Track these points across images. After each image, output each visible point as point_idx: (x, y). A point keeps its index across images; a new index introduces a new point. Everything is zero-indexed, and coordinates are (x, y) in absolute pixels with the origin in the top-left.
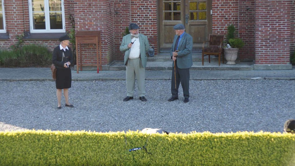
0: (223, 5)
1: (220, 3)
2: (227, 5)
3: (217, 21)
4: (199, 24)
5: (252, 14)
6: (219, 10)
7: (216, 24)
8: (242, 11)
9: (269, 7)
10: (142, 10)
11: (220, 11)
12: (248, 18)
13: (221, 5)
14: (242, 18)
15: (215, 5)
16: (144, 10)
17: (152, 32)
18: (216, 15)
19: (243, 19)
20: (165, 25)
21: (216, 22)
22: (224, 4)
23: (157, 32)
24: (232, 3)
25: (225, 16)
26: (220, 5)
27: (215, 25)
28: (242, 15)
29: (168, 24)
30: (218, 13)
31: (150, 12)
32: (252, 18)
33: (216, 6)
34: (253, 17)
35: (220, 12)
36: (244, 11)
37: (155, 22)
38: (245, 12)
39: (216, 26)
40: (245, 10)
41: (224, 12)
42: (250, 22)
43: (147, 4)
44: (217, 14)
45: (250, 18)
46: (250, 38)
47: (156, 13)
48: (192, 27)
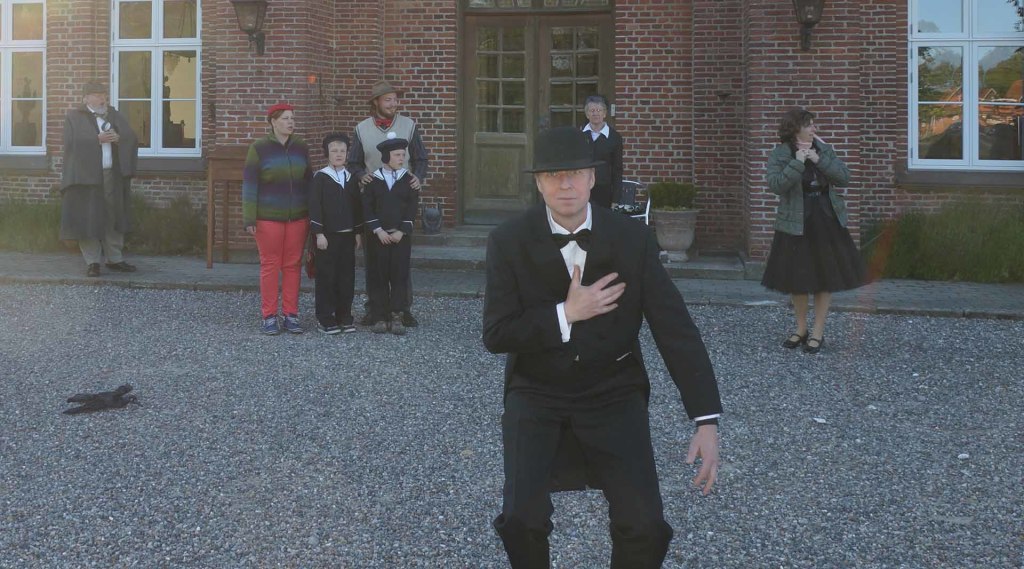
0: (647, 90)
1: (637, 83)
2: (659, 90)
3: (631, 135)
5: (733, 115)
6: (636, 103)
8: (703, 104)
10: (416, 98)
11: (640, 105)
12: (721, 127)
13: (642, 90)
14: (704, 127)
15: (624, 90)
16: (421, 99)
17: (443, 161)
18: (626, 118)
19: (706, 129)
20: (480, 146)
22: (651, 87)
23: (454, 164)
24: (674, 83)
25: (655, 122)
26: (639, 88)
28: (706, 118)
29: (488, 142)
30: (634, 112)
31: (438, 105)
32: (734, 126)
33: (626, 93)
35: (637, 109)
36: (710, 104)
37: (449, 133)
38: (713, 107)
40: (712, 102)
41: (651, 110)
42: (728, 138)
43: (429, 84)
44: (631, 116)
45: (727, 126)
46: (729, 184)
47: (453, 109)
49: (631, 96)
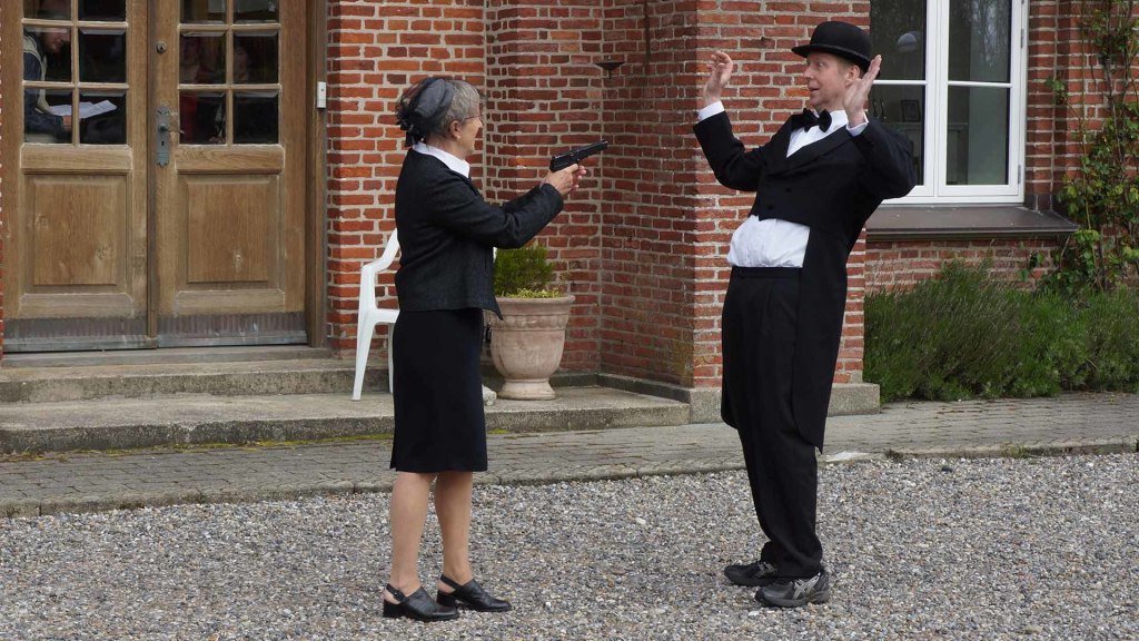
0: (401, 52)
1: (383, 38)
2: (422, 53)
3: (370, 146)
4: (241, 165)
5: (584, 105)
6: (378, 79)
7: (361, 164)
8: (533, 83)
9: (763, 52)
11: (387, 85)
12: (563, 128)
13: (392, 52)
14: (533, 129)
15: (355, 51)
18: (361, 111)
19: (538, 133)
20: (32, 174)
21: (362, 153)
22: (407, 46)
24: (451, 40)
26: (385, 48)
27: (355, 172)
28: (535, 110)
29: (51, 166)
30: (375, 98)
32: (585, 128)
33: (362, 58)
34: (590, 123)
35: (383, 93)
36: (543, 83)
38: (549, 89)
39: (361, 180)
40: (548, 78)
44: (369, 107)
45: (574, 128)
46: (575, 243)
48: (193, 183)
49: (369, 66)
